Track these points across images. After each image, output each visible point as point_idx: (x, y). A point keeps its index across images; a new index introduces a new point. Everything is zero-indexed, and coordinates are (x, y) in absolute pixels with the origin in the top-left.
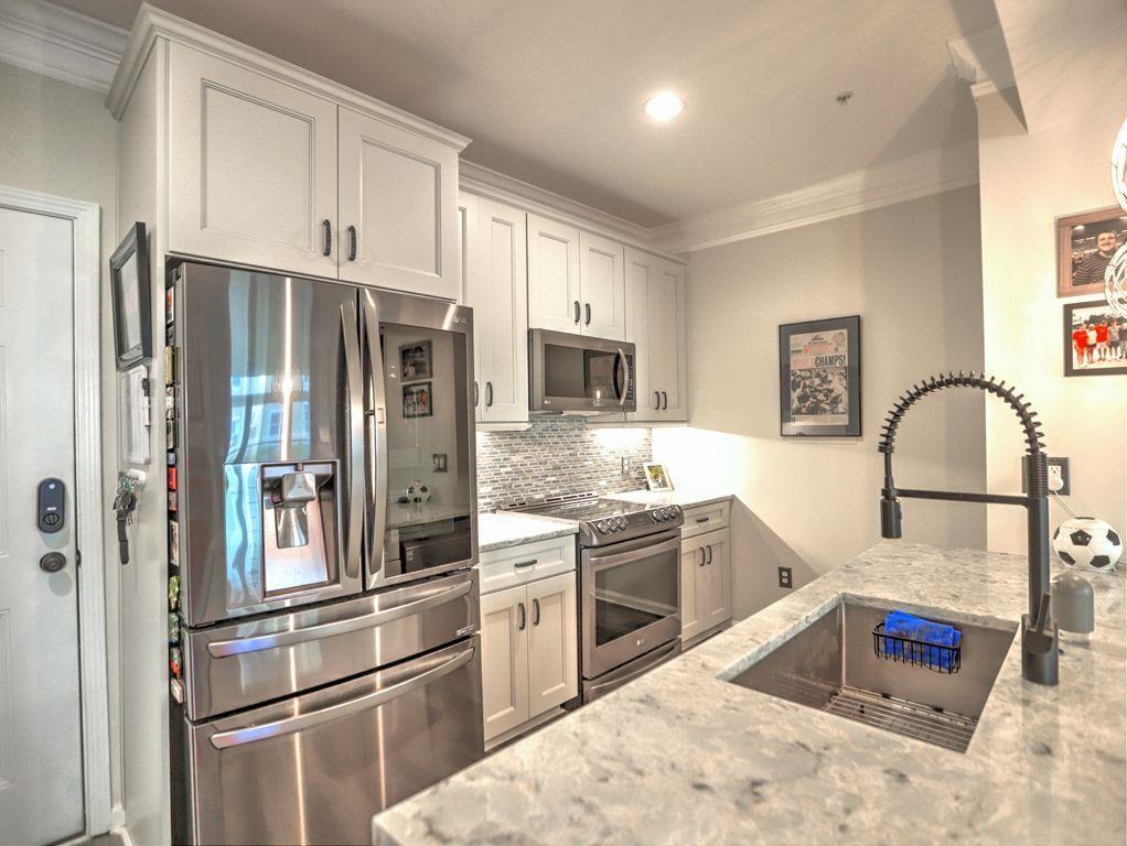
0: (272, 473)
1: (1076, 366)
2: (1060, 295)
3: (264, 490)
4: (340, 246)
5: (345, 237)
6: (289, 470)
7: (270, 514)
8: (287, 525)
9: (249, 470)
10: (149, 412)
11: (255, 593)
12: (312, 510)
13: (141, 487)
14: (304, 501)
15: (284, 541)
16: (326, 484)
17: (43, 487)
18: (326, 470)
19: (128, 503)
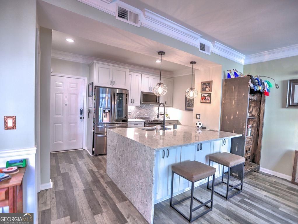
0: (104, 109)
1: (202, 102)
2: (201, 92)
3: (103, 111)
4: (113, 83)
5: (113, 82)
6: (106, 109)
7: (104, 114)
8: (105, 115)
9: (102, 109)
10: (92, 102)
11: (101, 121)
12: (108, 114)
13: (91, 110)
14: (107, 113)
15: (105, 117)
16: (109, 111)
17: (81, 109)
18: (109, 109)
19: (89, 112)
